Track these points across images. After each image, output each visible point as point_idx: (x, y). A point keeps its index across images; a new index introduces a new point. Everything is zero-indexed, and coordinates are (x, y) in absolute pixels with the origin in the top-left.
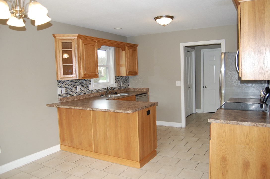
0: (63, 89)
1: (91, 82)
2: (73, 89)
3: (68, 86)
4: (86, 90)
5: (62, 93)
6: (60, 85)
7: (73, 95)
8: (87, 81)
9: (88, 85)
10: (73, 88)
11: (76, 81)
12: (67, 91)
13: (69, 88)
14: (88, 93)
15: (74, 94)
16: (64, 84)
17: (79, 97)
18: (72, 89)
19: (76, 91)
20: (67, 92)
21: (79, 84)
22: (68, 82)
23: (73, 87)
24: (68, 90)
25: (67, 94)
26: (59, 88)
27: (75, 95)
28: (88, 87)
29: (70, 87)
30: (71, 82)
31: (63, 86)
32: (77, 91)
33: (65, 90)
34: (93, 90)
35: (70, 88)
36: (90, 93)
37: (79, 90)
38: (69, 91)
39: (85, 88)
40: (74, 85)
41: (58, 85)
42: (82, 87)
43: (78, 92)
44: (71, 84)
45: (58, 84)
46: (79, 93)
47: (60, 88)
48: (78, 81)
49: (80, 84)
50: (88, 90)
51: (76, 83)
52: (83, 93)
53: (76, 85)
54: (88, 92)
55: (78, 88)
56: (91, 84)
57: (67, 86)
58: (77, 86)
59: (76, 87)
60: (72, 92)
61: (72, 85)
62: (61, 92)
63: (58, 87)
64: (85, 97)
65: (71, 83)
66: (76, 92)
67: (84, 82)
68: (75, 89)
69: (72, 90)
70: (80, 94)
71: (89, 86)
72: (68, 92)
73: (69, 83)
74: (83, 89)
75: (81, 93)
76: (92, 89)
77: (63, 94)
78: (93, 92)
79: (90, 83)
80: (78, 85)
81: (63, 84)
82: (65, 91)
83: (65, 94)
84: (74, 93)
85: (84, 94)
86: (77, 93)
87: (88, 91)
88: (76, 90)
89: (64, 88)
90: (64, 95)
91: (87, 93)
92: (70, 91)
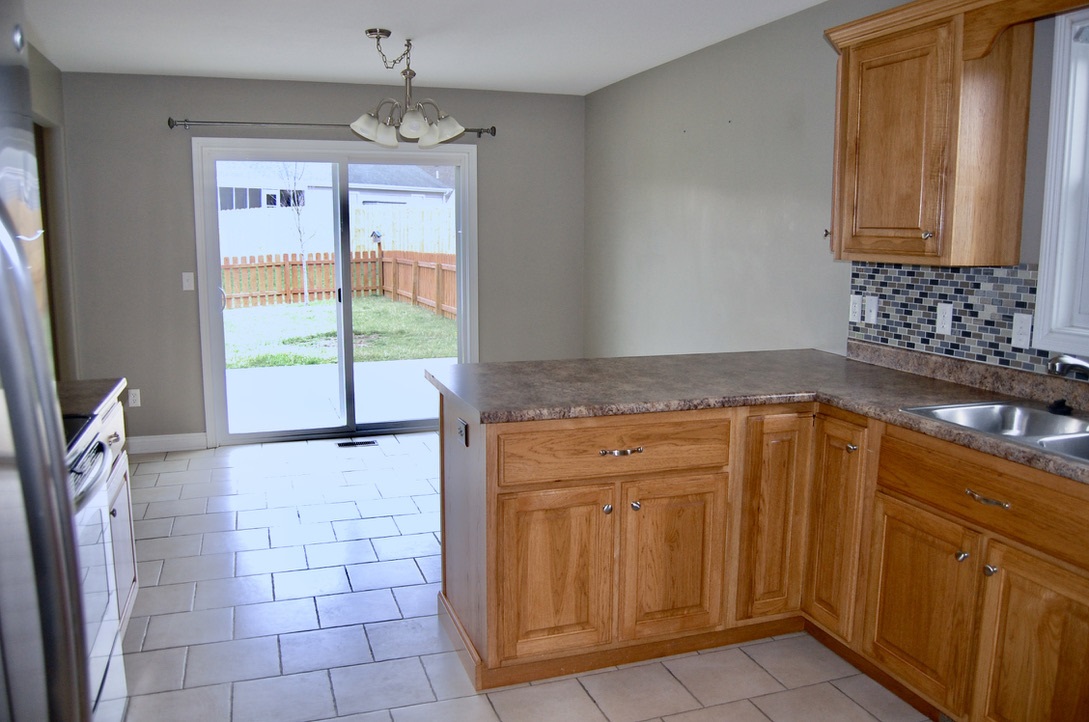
0: (872, 304)
1: (1033, 291)
2: (917, 314)
3: (896, 292)
4: (989, 337)
5: (863, 318)
6: (859, 282)
7: (912, 345)
8: (1005, 281)
9: (1013, 311)
10: (915, 307)
11: (937, 276)
12: (886, 316)
13: (895, 304)
14: (1007, 362)
15: (916, 340)
16: (880, 278)
17: (932, 365)
18: (910, 313)
19: (928, 328)
20: (884, 323)
21: (950, 291)
22: (893, 272)
23: (917, 300)
24: (891, 310)
25: (885, 328)
26: (857, 293)
27: (920, 347)
28: (1011, 326)
29: (900, 299)
30: (910, 274)
31: (871, 289)
32: (934, 329)
33: (880, 308)
34: (1044, 353)
35: (904, 305)
36: (1018, 364)
37: (944, 324)
38: (895, 317)
39: (988, 323)
40: (924, 295)
41: (853, 281)
42: (964, 313)
43: (941, 337)
44: (910, 287)
45: (855, 275)
46: (943, 344)
47: (859, 297)
48: (948, 277)
49: (957, 291)
50: (1009, 341)
51: (934, 282)
52: (968, 348)
53: (933, 296)
54: (998, 354)
55: (945, 312)
56: (1033, 306)
57: (887, 291)
58: (936, 303)
59: (933, 309)
60: (908, 325)
61: (915, 294)
62: (863, 312)
63: (853, 287)
64: (968, 378)
65: (908, 280)
66: (931, 335)
67: (986, 286)
68: (924, 314)
69: (910, 319)
70: (948, 352)
71: (1017, 316)
72: (891, 323)
73: (898, 279)
74: (968, 322)
75: (953, 346)
76: (1037, 346)
77: (869, 325)
78: (1040, 369)
79: (1024, 297)
80: (943, 297)
81: (872, 277)
82: (878, 315)
83: (876, 326)
84: (920, 334)
85: (972, 356)
86: (934, 343)
87: (1003, 347)
88: (933, 322)
89: (876, 298)
90: (873, 332)
91: (993, 360)
92: (901, 318)
